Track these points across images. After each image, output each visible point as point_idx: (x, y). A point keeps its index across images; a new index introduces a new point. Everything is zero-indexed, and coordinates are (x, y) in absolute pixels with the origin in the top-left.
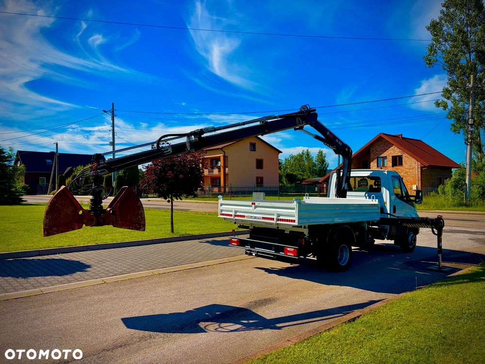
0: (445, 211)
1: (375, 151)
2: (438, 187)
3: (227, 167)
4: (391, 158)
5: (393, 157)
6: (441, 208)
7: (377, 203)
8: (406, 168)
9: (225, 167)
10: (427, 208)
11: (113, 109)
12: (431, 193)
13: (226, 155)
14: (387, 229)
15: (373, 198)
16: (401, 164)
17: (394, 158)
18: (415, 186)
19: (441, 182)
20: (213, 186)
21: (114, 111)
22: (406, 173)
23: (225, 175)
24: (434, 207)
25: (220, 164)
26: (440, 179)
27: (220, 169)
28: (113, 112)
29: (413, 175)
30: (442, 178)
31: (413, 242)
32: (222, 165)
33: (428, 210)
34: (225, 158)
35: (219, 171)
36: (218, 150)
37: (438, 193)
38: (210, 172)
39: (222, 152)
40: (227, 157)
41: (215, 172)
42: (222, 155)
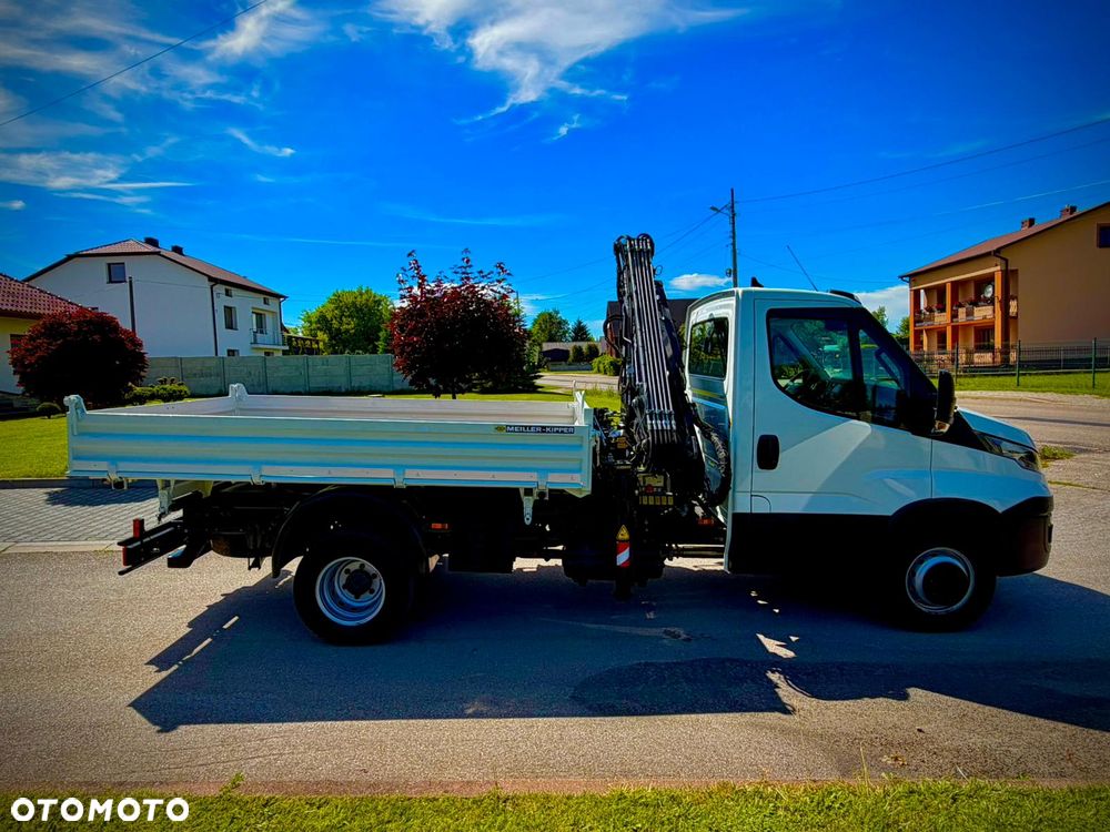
3: (1015, 299)
9: (1007, 298)
13: (1011, 268)
23: (1008, 319)
25: (992, 291)
27: (993, 304)
28: (732, 207)
32: (998, 293)
35: (993, 311)
36: (988, 259)
38: (969, 314)
39: (998, 261)
40: (1015, 272)
41: (982, 313)
42: (999, 268)
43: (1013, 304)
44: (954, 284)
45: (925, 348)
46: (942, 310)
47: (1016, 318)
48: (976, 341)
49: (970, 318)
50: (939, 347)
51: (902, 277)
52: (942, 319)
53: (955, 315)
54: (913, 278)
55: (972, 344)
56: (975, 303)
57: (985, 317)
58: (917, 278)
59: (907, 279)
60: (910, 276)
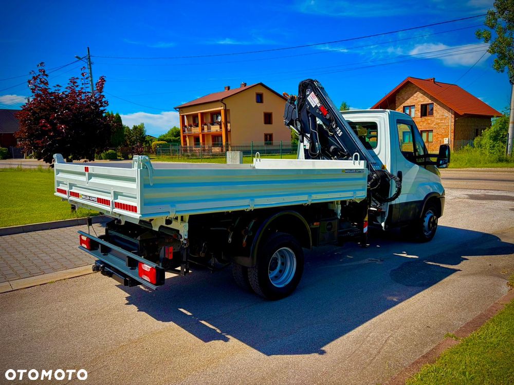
0: (480, 169)
1: (401, 99)
2: (474, 139)
3: (229, 123)
4: (420, 106)
5: (422, 105)
6: (475, 165)
7: (363, 168)
8: (437, 119)
9: (226, 122)
10: (458, 166)
11: (89, 55)
12: (466, 148)
13: (227, 108)
14: (384, 213)
15: (356, 159)
16: (431, 114)
17: (424, 106)
18: (447, 139)
19: (477, 133)
20: (214, 145)
21: (91, 57)
22: (437, 124)
23: (227, 132)
24: (467, 163)
25: (220, 119)
26: (477, 130)
27: (221, 125)
28: (89, 58)
29: (445, 127)
30: (480, 129)
31: (431, 225)
32: (223, 120)
33: (459, 168)
34: (226, 111)
35: (221, 128)
36: (218, 103)
37: (474, 147)
38: (209, 129)
39: (222, 104)
40: (229, 110)
41: (215, 129)
42: (222, 108)
43: (229, 125)
44: (202, 114)
45: (188, 145)
46: (197, 126)
47: (230, 131)
48: (213, 141)
49: (209, 131)
50: (195, 144)
51: (175, 108)
52: (196, 130)
53: (203, 129)
54: (181, 109)
55: (211, 143)
56: (213, 124)
57: (217, 131)
58: (183, 109)
59: (178, 109)
60: (179, 108)
